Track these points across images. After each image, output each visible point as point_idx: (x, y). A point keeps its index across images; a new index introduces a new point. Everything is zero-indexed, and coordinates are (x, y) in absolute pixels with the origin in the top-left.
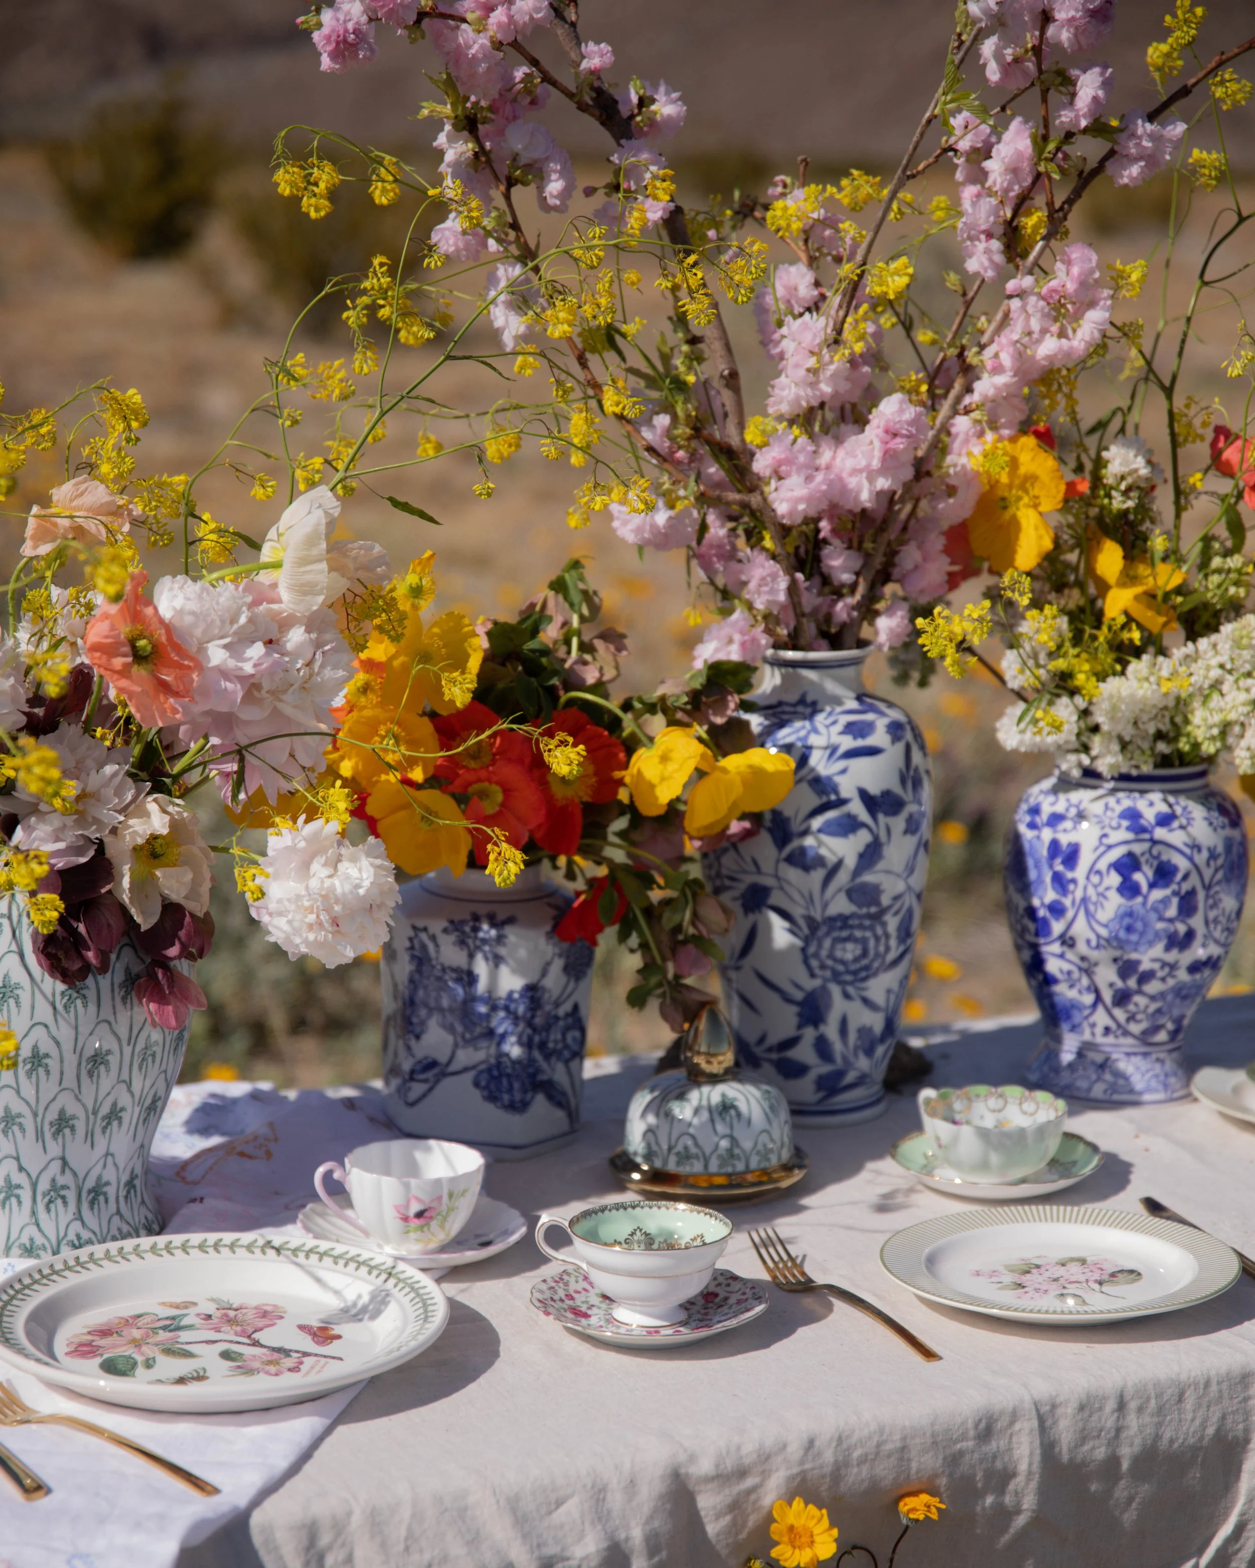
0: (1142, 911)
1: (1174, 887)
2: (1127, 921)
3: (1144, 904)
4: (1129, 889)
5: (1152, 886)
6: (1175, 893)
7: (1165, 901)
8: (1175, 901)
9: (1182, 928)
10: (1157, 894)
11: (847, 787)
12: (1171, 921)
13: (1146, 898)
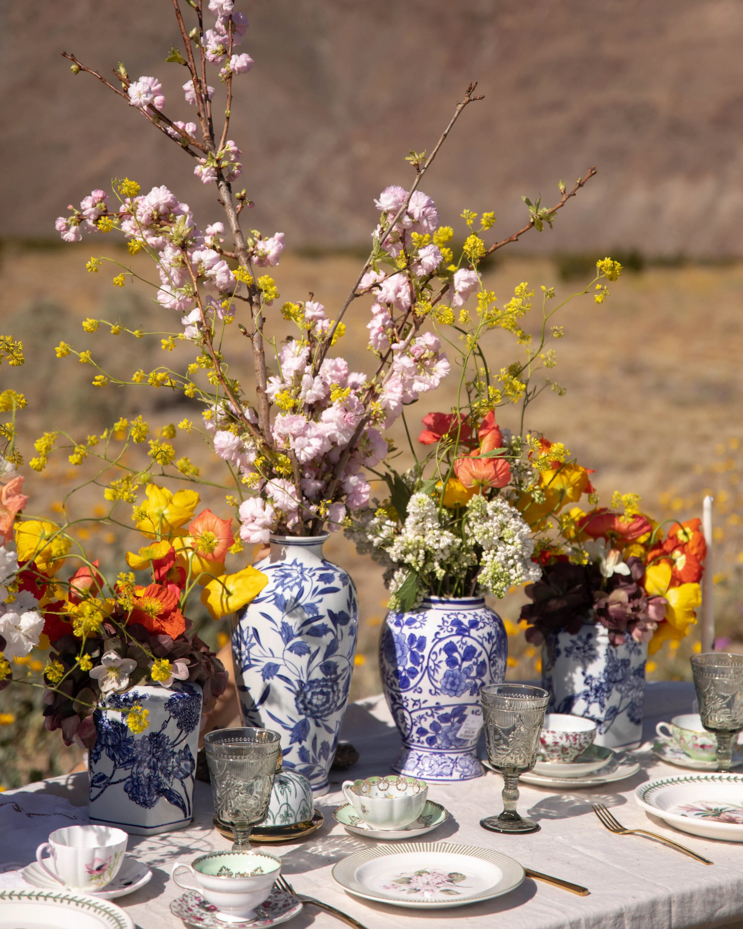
0: (458, 673)
1: (474, 660)
2: (451, 679)
3: (460, 669)
4: (451, 662)
5: (463, 660)
6: (475, 664)
7: (470, 668)
8: (475, 667)
9: (479, 682)
10: (466, 664)
11: (322, 610)
12: (474, 678)
13: (460, 666)
